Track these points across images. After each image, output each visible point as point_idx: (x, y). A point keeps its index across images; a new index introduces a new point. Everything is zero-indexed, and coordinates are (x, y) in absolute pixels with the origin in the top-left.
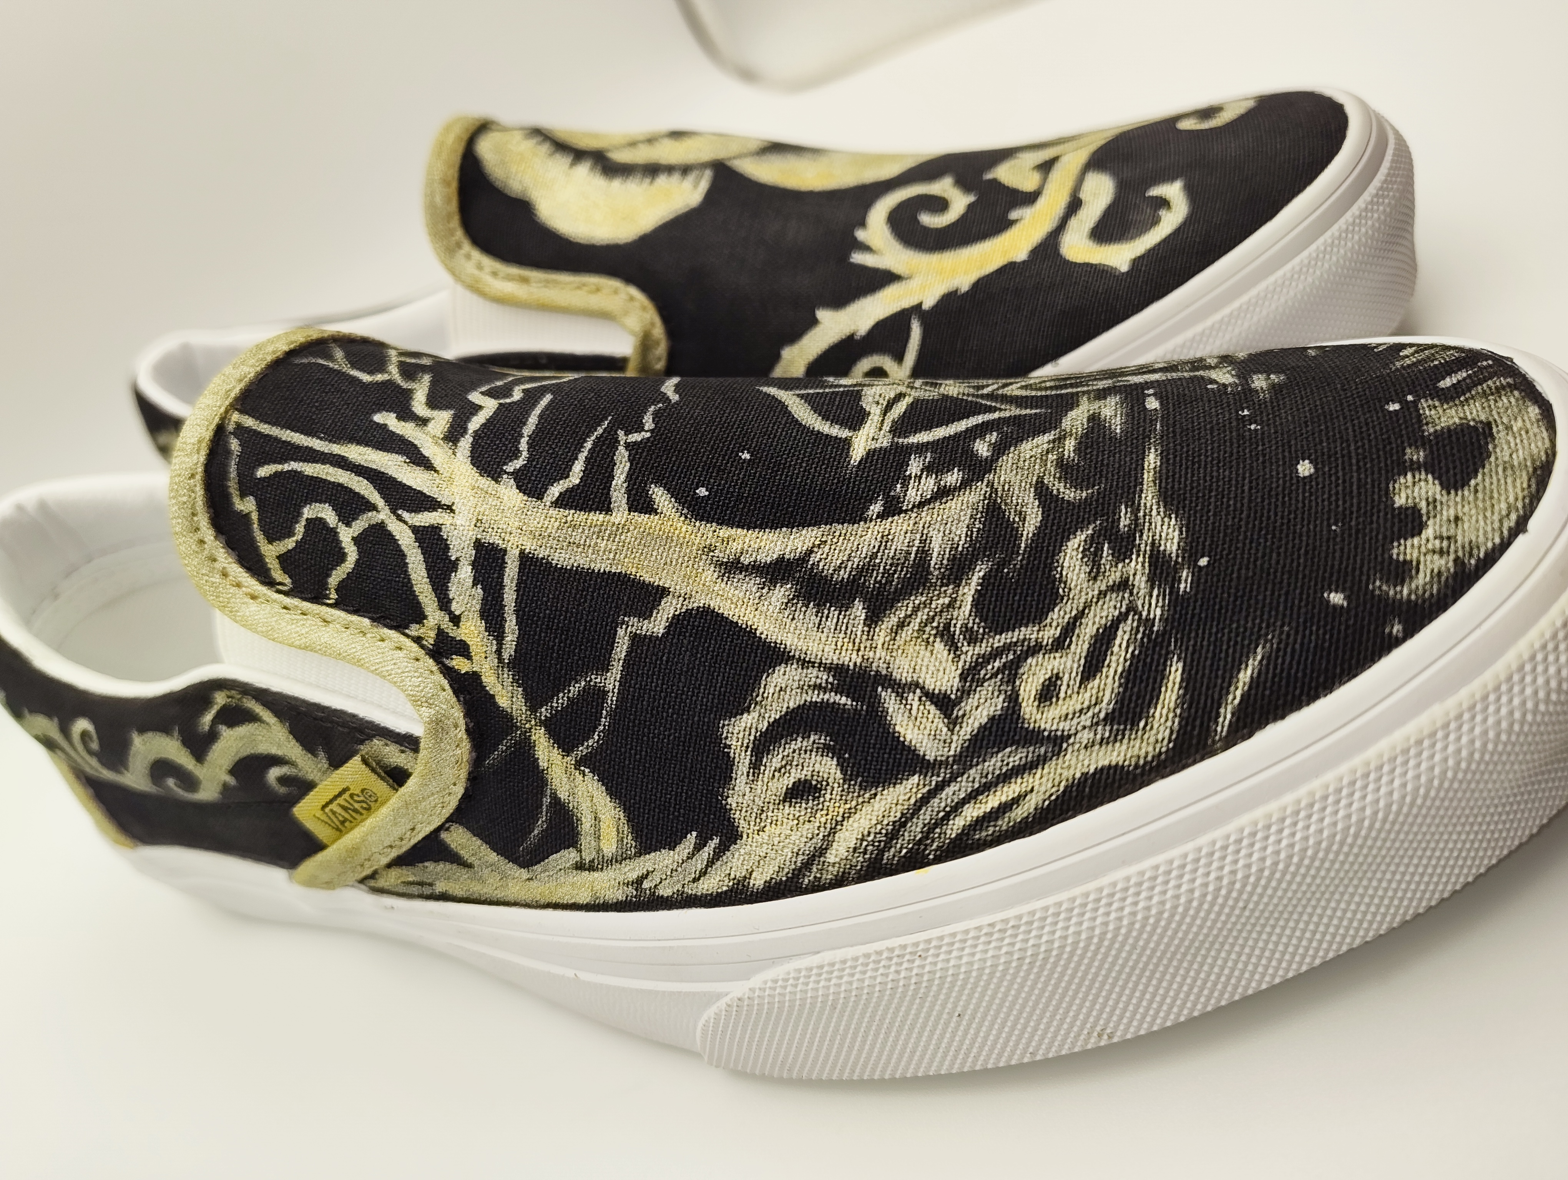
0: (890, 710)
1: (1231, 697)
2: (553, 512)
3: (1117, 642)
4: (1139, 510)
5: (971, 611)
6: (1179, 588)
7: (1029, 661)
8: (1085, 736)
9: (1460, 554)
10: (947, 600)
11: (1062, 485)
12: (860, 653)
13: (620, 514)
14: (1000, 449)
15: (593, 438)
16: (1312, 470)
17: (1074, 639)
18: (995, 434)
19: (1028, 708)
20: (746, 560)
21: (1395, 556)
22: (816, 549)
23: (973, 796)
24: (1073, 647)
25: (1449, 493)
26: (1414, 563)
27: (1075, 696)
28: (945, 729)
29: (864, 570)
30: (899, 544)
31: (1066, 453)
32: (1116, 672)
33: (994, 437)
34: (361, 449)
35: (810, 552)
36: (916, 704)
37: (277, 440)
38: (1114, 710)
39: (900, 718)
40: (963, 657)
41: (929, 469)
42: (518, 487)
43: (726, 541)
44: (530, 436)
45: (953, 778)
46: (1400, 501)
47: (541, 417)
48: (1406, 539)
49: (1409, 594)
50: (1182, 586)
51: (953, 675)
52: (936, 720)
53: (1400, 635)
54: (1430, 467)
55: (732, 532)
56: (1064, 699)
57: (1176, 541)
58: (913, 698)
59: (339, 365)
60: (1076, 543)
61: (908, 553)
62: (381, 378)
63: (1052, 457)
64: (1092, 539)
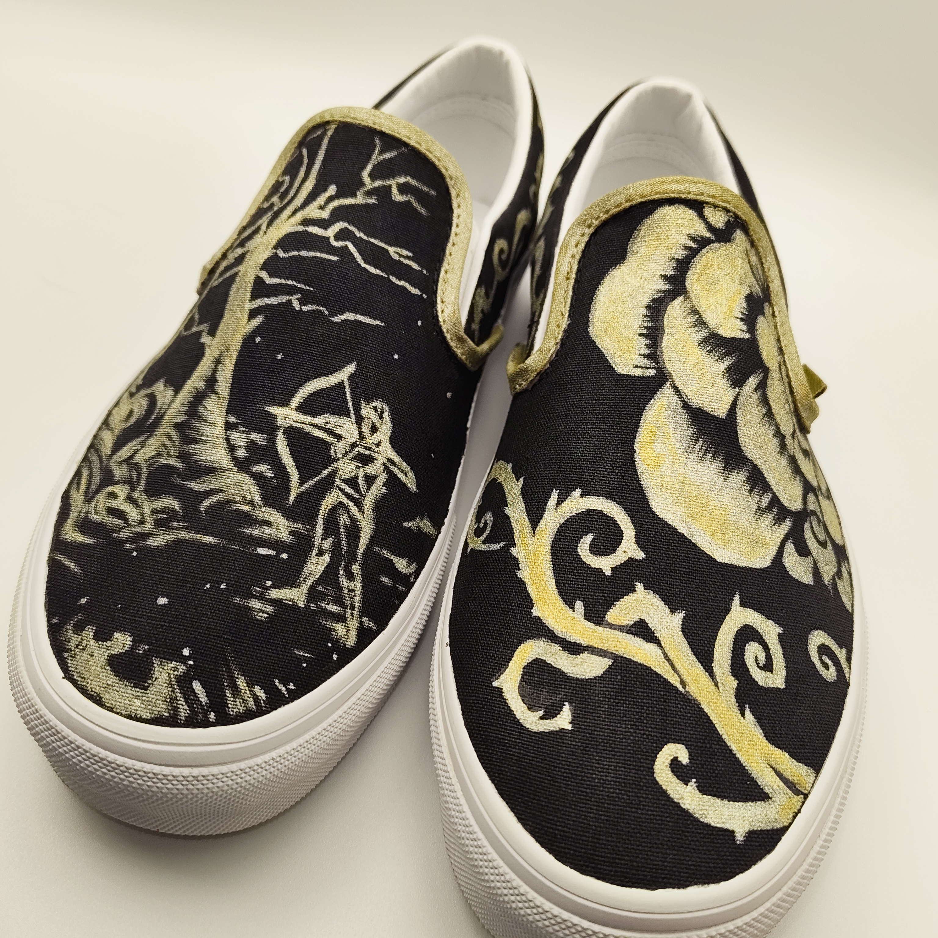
0: (139, 439)
1: (66, 560)
2: (253, 277)
3: (117, 520)
4: (178, 530)
5: (162, 464)
6: (128, 544)
8: (85, 510)
13: (248, 306)
14: (258, 478)
15: (295, 284)
16: (158, 603)
18: (273, 475)
19: (110, 489)
20: (220, 367)
21: (88, 627)
22: (217, 395)
23: (91, 474)
24: (126, 504)
25: (108, 656)
26: (80, 634)
27: (103, 505)
29: (201, 419)
30: (209, 431)
33: (270, 474)
34: (310, 186)
35: (216, 393)
37: (320, 149)
38: (89, 519)
39: (134, 443)
41: (252, 443)
42: (268, 258)
43: (231, 356)
45: (101, 466)
46: (117, 635)
47: (315, 257)
48: (93, 632)
49: (66, 628)
52: (126, 456)
53: (51, 622)
54: (130, 654)
55: (235, 357)
57: (152, 544)
58: (138, 447)
59: (376, 158)
60: (175, 504)
61: (202, 435)
62: (367, 180)
63: (238, 498)
64: (174, 511)
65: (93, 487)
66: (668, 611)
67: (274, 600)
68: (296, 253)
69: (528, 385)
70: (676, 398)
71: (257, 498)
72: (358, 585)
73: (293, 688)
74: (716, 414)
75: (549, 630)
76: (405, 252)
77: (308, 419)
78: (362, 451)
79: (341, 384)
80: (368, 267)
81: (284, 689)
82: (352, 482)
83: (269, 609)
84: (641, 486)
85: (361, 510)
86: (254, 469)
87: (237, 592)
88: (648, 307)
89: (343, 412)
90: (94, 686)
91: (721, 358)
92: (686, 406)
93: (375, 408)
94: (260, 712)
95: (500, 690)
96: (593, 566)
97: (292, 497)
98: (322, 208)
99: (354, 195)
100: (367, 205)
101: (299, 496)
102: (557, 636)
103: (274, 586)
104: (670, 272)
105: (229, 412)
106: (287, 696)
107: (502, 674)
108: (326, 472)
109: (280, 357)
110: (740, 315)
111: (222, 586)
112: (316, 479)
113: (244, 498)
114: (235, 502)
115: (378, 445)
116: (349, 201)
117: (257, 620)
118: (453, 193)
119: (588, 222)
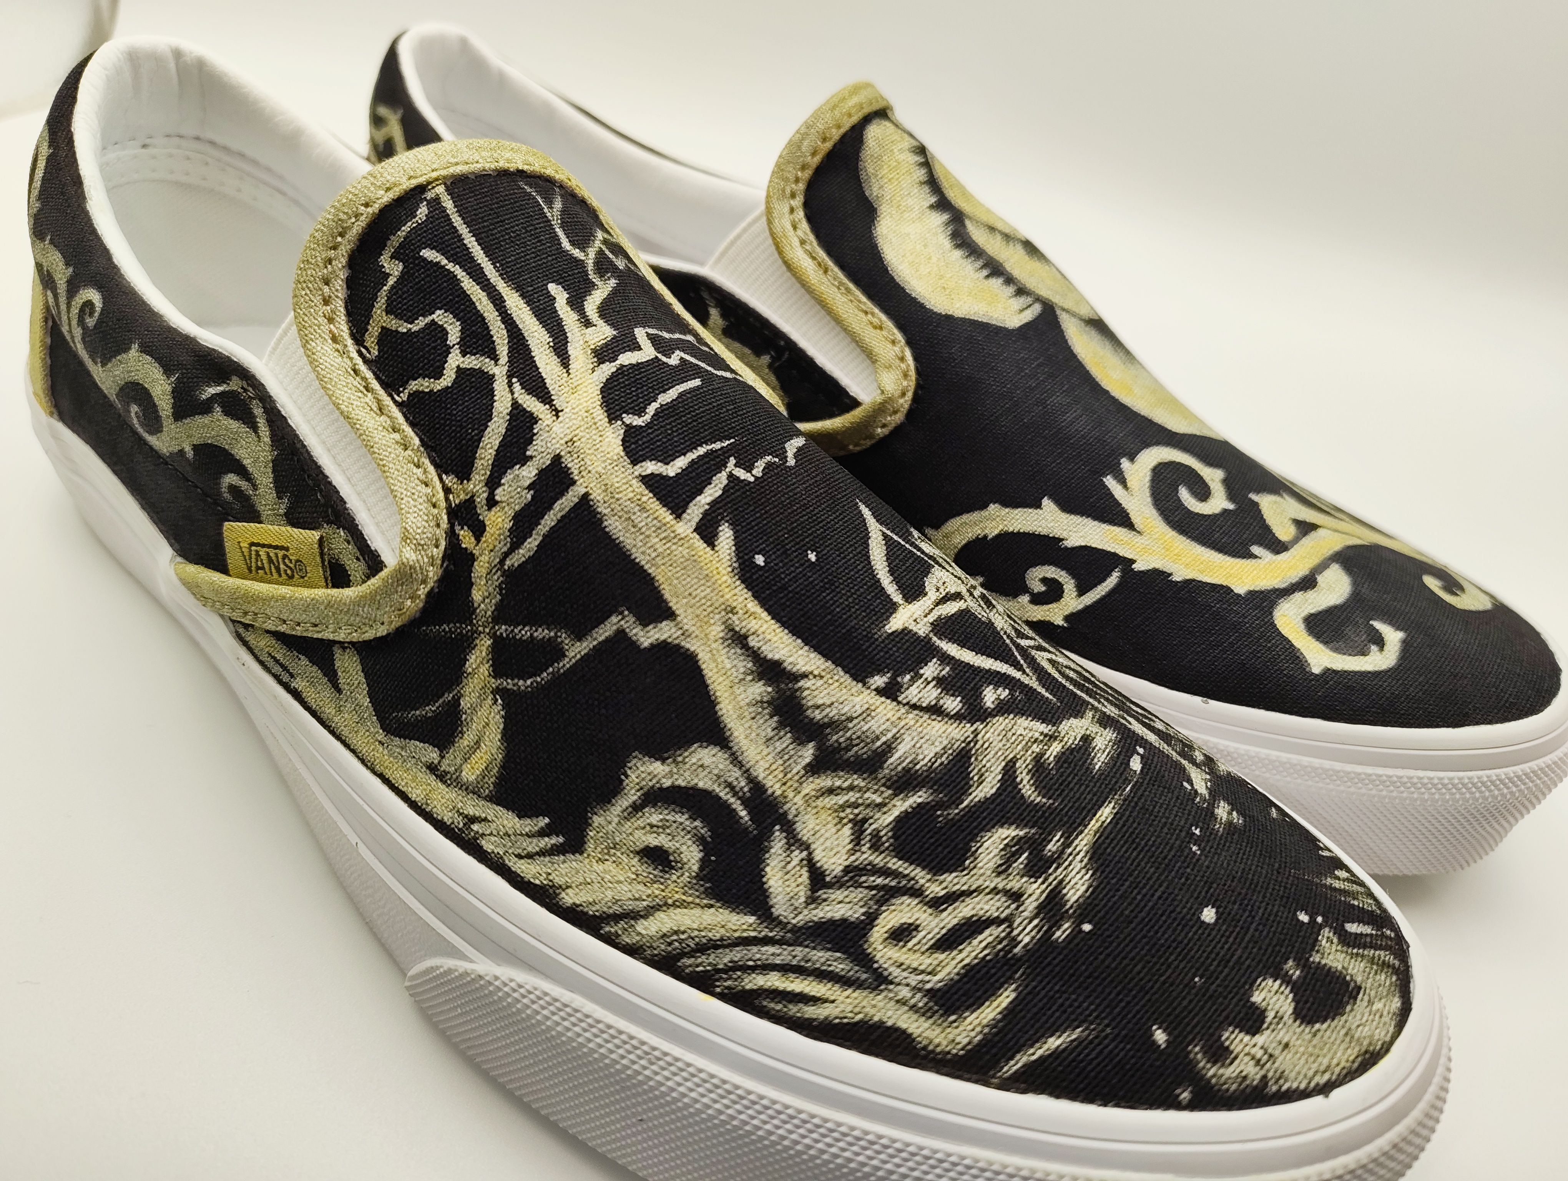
0: (773, 851)
1: (1032, 1051)
2: (635, 483)
3: (980, 937)
4: (1069, 846)
5: (890, 823)
6: (1054, 933)
7: (905, 898)
8: (904, 992)
9: (1270, 1075)
10: (879, 800)
11: (1028, 777)
12: (784, 788)
13: (686, 527)
14: (1003, 708)
15: (709, 447)
16: (1213, 921)
17: (951, 908)
18: (1007, 691)
19: (878, 934)
20: (753, 642)
21: (1223, 1038)
22: (811, 677)
23: (785, 969)
24: (945, 914)
25: (1295, 1021)
26: (1233, 1056)
27: (918, 955)
28: (803, 899)
29: (835, 725)
30: (875, 725)
31: (1048, 753)
32: (962, 960)
33: (1004, 694)
34: (521, 303)
35: (805, 676)
36: (795, 862)
37: (460, 238)
38: (939, 990)
39: (775, 862)
40: (858, 854)
41: (940, 681)
42: (623, 440)
43: (749, 614)
44: (662, 405)
45: (780, 942)
46: (1257, 998)
47: (681, 395)
48: (1240, 1032)
49: (1214, 1076)
50: (1058, 934)
51: (840, 862)
52: (801, 887)
53: (1184, 1103)
54: (1298, 989)
55: (759, 610)
56: (910, 950)
57: (1079, 893)
58: (798, 856)
59: (551, 214)
60: (1005, 834)
61: (878, 738)
62: (577, 253)
63: (1036, 748)
64: (1019, 840)
66: (1282, 499)
68: (655, 405)
70: (1074, 319)
71: (1042, 727)
79: (885, 536)
80: (722, 373)
86: (989, 705)
87: (1205, 820)
88: (957, 247)
92: (1086, 323)
95: (1328, 671)
98: (586, 323)
99: (591, 284)
100: (615, 291)
104: (933, 199)
105: (858, 678)
107: (1306, 659)
109: (812, 557)
111: (1196, 831)
116: (598, 295)
117: (1244, 824)
119: (788, 191)
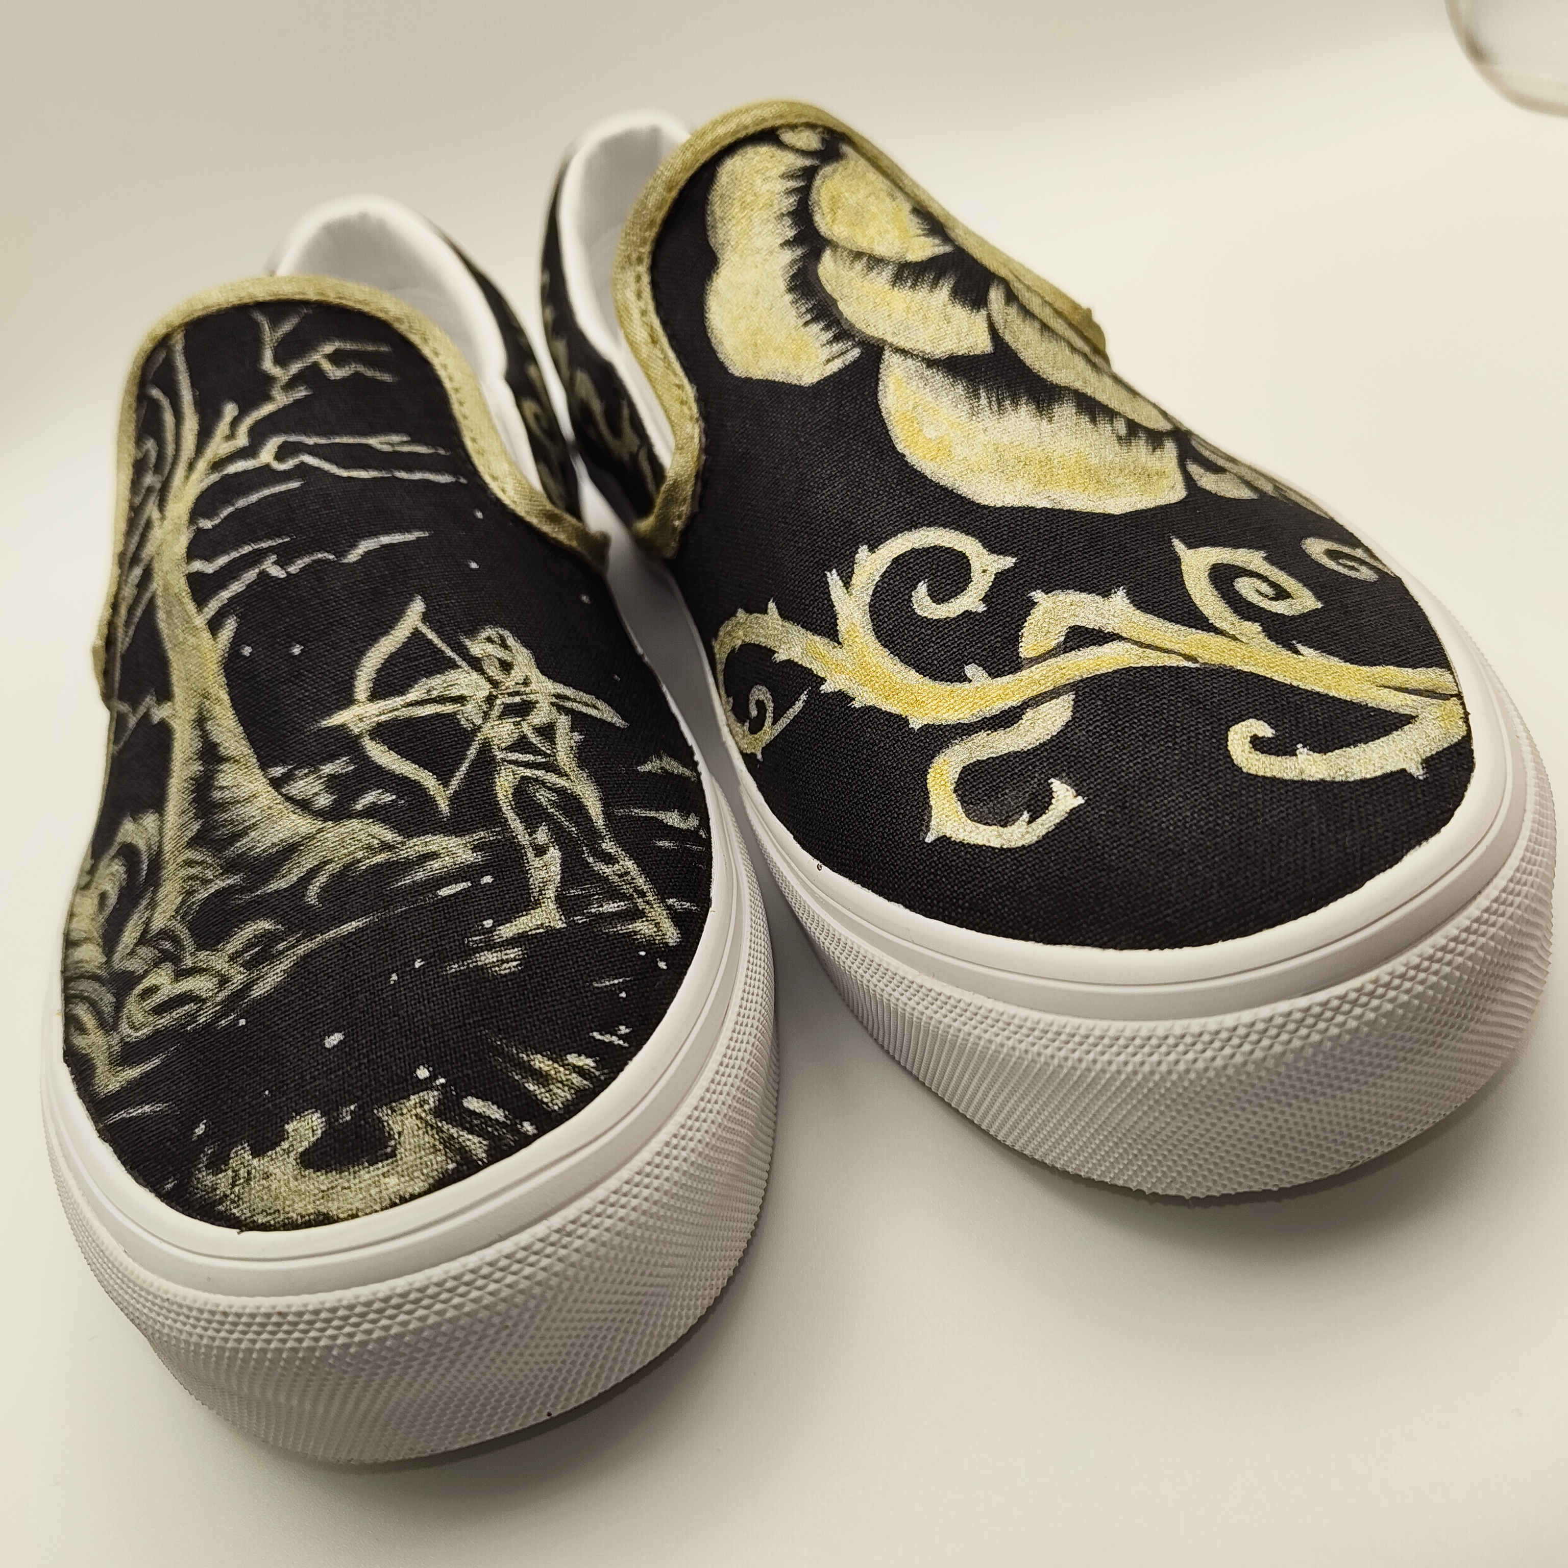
0: (142, 907)
1: (130, 1111)
2: (183, 581)
3: (179, 1010)
4: (292, 948)
5: (203, 899)
6: (221, 1021)
7: (170, 964)
8: (115, 1040)
10: (210, 877)
11: (324, 879)
12: (171, 855)
13: (200, 621)
14: (373, 813)
15: (256, 546)
16: (331, 1047)
17: (184, 980)
18: (394, 797)
19: (138, 990)
20: (209, 726)
21: (233, 1150)
22: (231, 761)
24: (179, 984)
25: (295, 1159)
26: (225, 1168)
27: (141, 1012)
28: (130, 951)
29: (223, 806)
30: (249, 810)
33: (388, 798)
34: (195, 426)
35: (226, 759)
36: (144, 919)
37: (177, 374)
38: (130, 1044)
39: (136, 917)
40: (174, 921)
41: (331, 778)
42: (190, 542)
43: (219, 701)
44: (235, 510)
45: (102, 982)
46: (290, 1127)
47: (264, 498)
48: (247, 1150)
50: (223, 1022)
51: (162, 925)
52: (134, 940)
53: (163, 1192)
54: (331, 1133)
55: (225, 697)
56: (142, 1008)
57: (262, 992)
58: (147, 915)
59: (270, 336)
60: (265, 925)
61: (244, 822)
62: (276, 371)
63: (360, 855)
64: (266, 934)
65: (107, 1009)
66: (1099, 599)
67: (513, 938)
68: (231, 509)
69: (692, 506)
70: (910, 361)
71: (389, 836)
72: (630, 865)
73: (628, 1031)
74: (978, 352)
75: (953, 726)
76: (395, 438)
77: (398, 701)
78: (509, 700)
79: (416, 634)
80: (355, 474)
81: (614, 1039)
82: (522, 744)
83: (513, 953)
84: (944, 489)
85: (560, 773)
86: (359, 807)
87: (446, 958)
88: (791, 290)
89: (443, 665)
90: (300, 1207)
91: (934, 284)
92: (931, 363)
93: (489, 640)
94: (598, 1086)
95: (943, 840)
96: (952, 616)
97: (444, 806)
98: (231, 436)
99: (268, 398)
100: (297, 402)
101: (454, 800)
102: (971, 725)
103: (498, 923)
104: (790, 233)
105: (264, 766)
106: (626, 1045)
107: (930, 821)
108: (472, 752)
109: (297, 650)
110: (920, 232)
111: (418, 964)
112: (464, 768)
113: (369, 847)
114: (359, 861)
115: (526, 683)
116: (267, 409)
117: (506, 975)
118: (415, 339)
119: (634, 256)
